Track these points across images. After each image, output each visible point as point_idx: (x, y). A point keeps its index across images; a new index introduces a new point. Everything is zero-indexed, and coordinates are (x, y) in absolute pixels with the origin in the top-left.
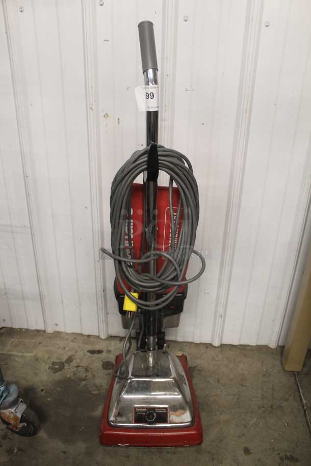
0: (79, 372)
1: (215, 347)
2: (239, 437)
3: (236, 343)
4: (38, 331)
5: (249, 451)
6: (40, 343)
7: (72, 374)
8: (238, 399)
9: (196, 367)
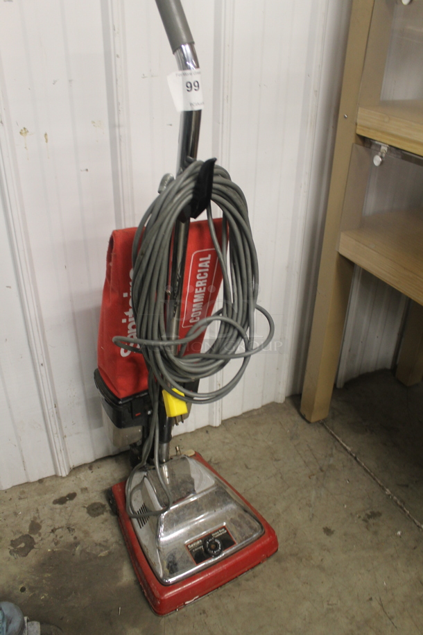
0: (61, 537)
1: (216, 427)
2: (311, 520)
3: (238, 412)
5: (330, 530)
7: (53, 544)
8: (282, 478)
9: (211, 460)
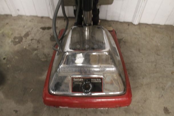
0: (33, 44)
1: (134, 25)
2: (159, 98)
3: (150, 22)
4: (7, 16)
5: (168, 110)
6: (7, 23)
7: (28, 45)
8: (155, 65)
9: (123, 38)
